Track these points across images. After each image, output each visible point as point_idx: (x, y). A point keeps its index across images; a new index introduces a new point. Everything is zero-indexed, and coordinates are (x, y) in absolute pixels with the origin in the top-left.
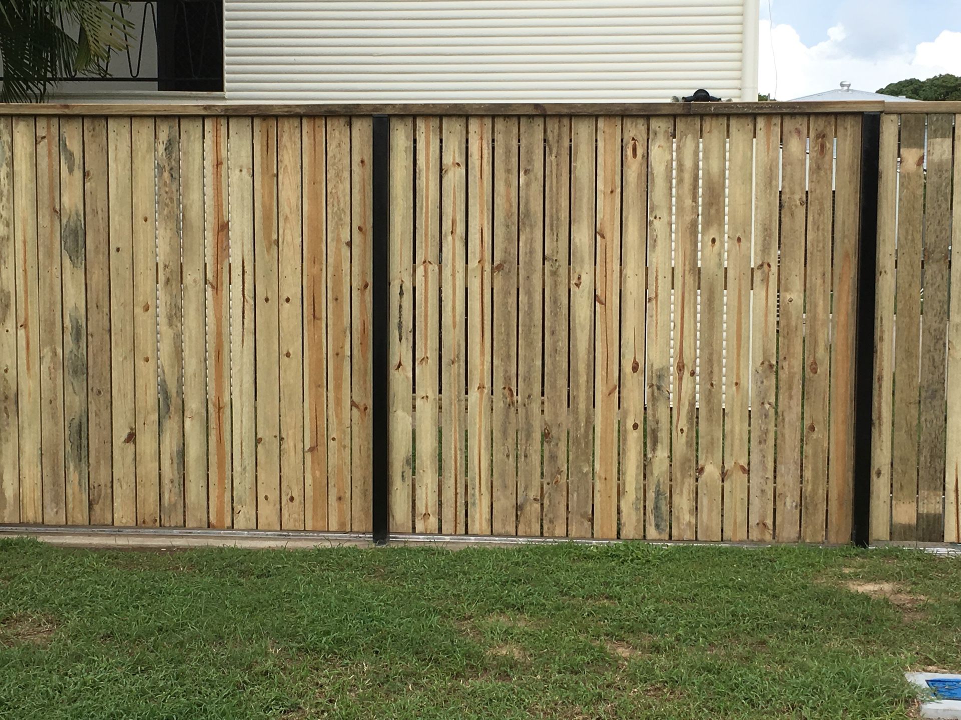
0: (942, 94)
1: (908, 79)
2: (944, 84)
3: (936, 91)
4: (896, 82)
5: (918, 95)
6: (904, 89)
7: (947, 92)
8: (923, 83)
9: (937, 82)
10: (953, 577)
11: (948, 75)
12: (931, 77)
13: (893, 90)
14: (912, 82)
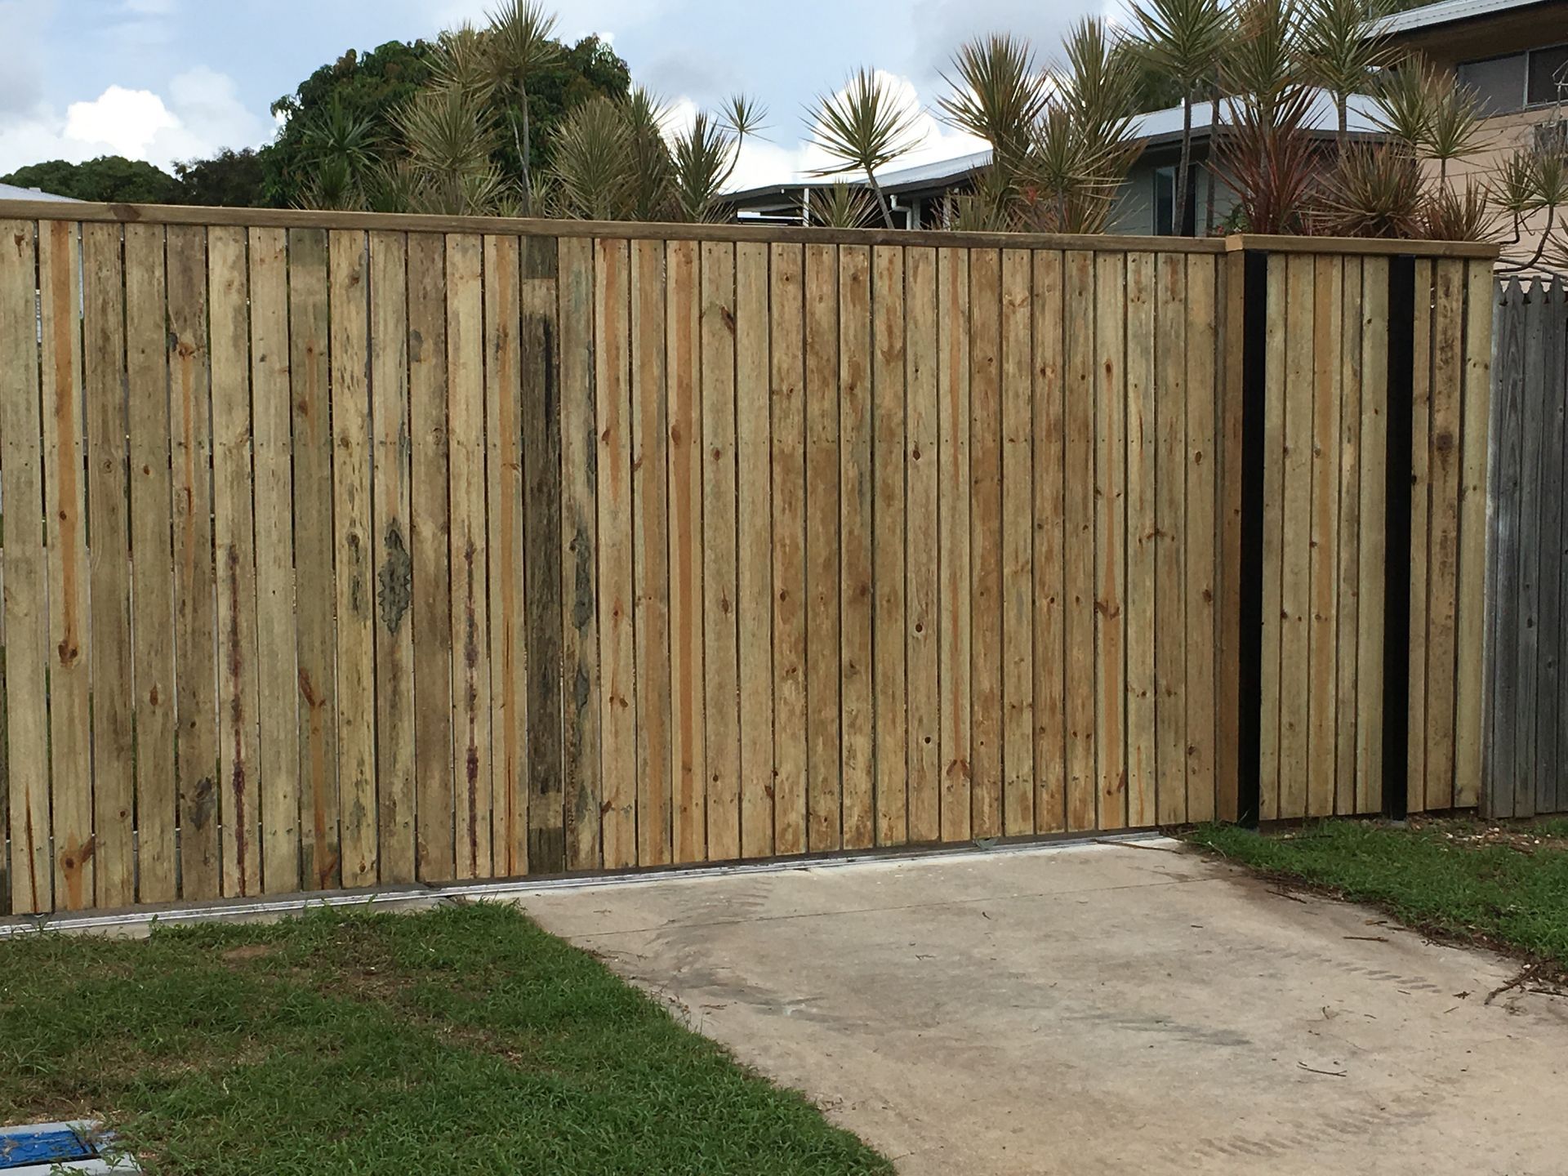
0: (109, 187)
1: (52, 160)
2: (111, 172)
3: (98, 183)
4: (32, 165)
5: (68, 187)
6: (46, 177)
7: (116, 186)
8: (77, 168)
9: (99, 169)
10: (11, 972)
11: (116, 157)
12: (90, 160)
13: (26, 178)
14: (59, 166)
